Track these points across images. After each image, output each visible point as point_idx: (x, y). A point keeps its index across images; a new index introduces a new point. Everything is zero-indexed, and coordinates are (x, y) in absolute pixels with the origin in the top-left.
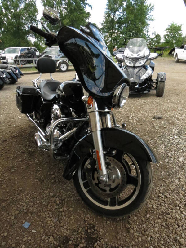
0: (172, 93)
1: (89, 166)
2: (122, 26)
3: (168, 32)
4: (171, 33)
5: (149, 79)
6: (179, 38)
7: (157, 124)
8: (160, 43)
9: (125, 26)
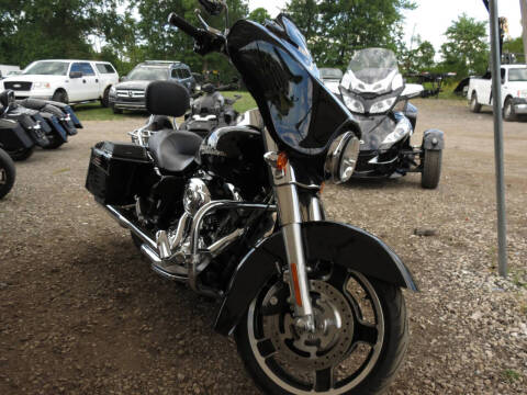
0: (461, 183)
1: (274, 301)
2: (334, 19)
3: (452, 38)
4: (459, 40)
5: (404, 143)
6: (482, 53)
7: (422, 246)
8: (432, 63)
9: (341, 19)
